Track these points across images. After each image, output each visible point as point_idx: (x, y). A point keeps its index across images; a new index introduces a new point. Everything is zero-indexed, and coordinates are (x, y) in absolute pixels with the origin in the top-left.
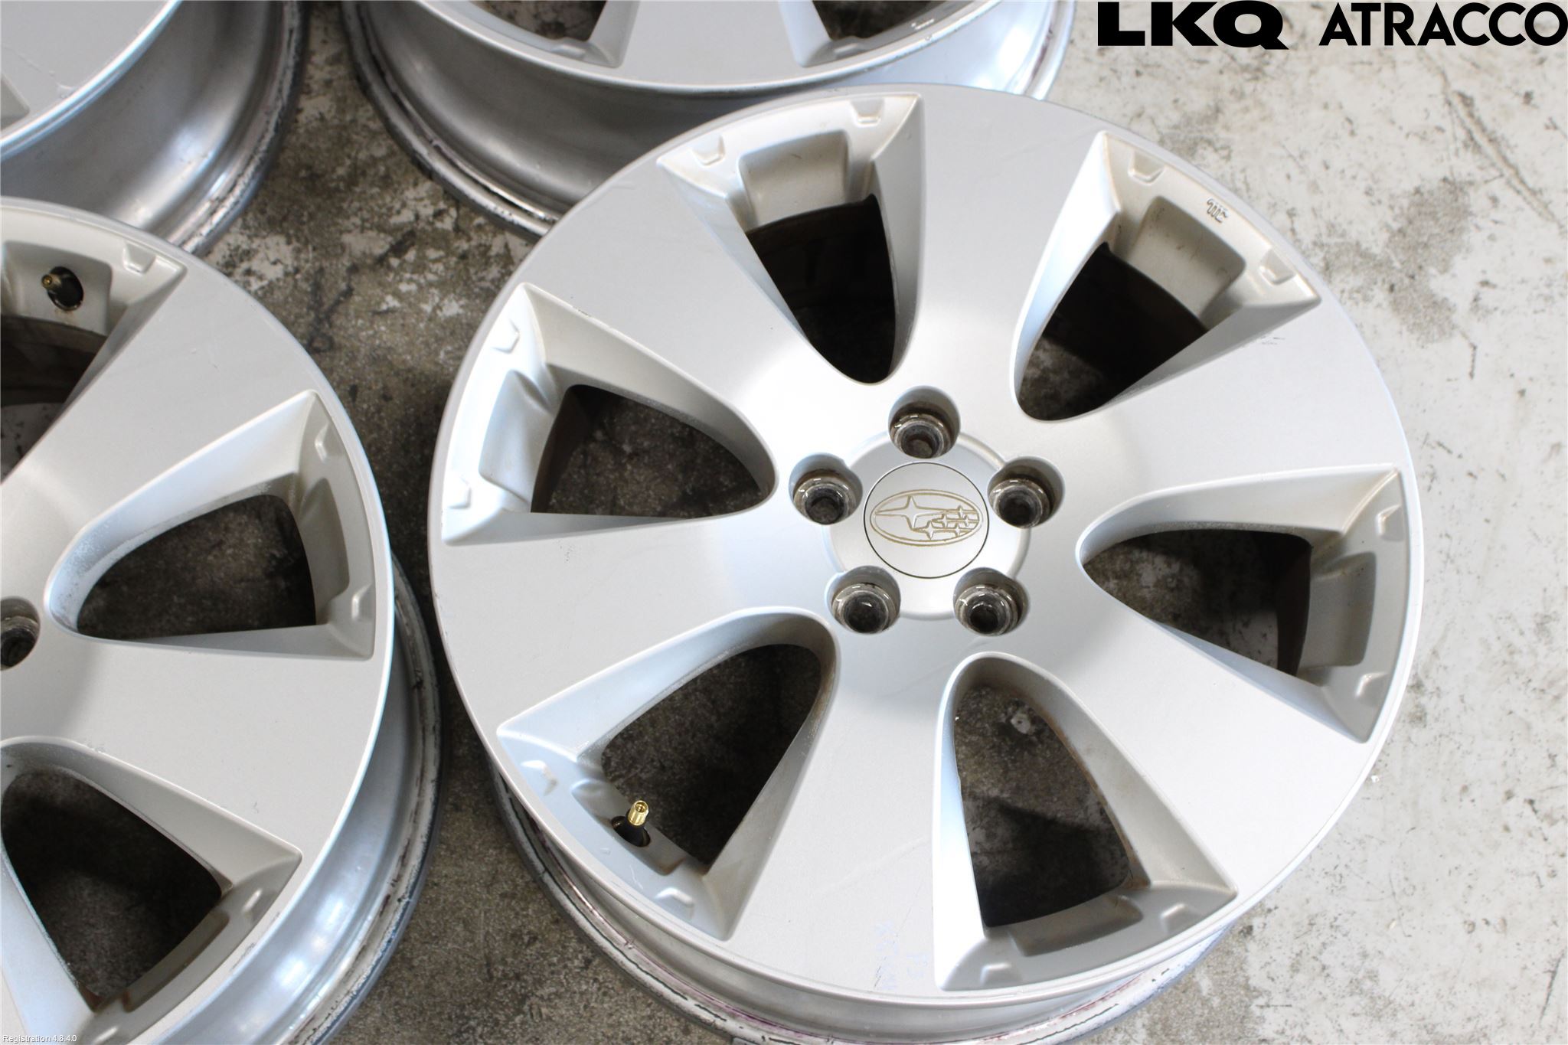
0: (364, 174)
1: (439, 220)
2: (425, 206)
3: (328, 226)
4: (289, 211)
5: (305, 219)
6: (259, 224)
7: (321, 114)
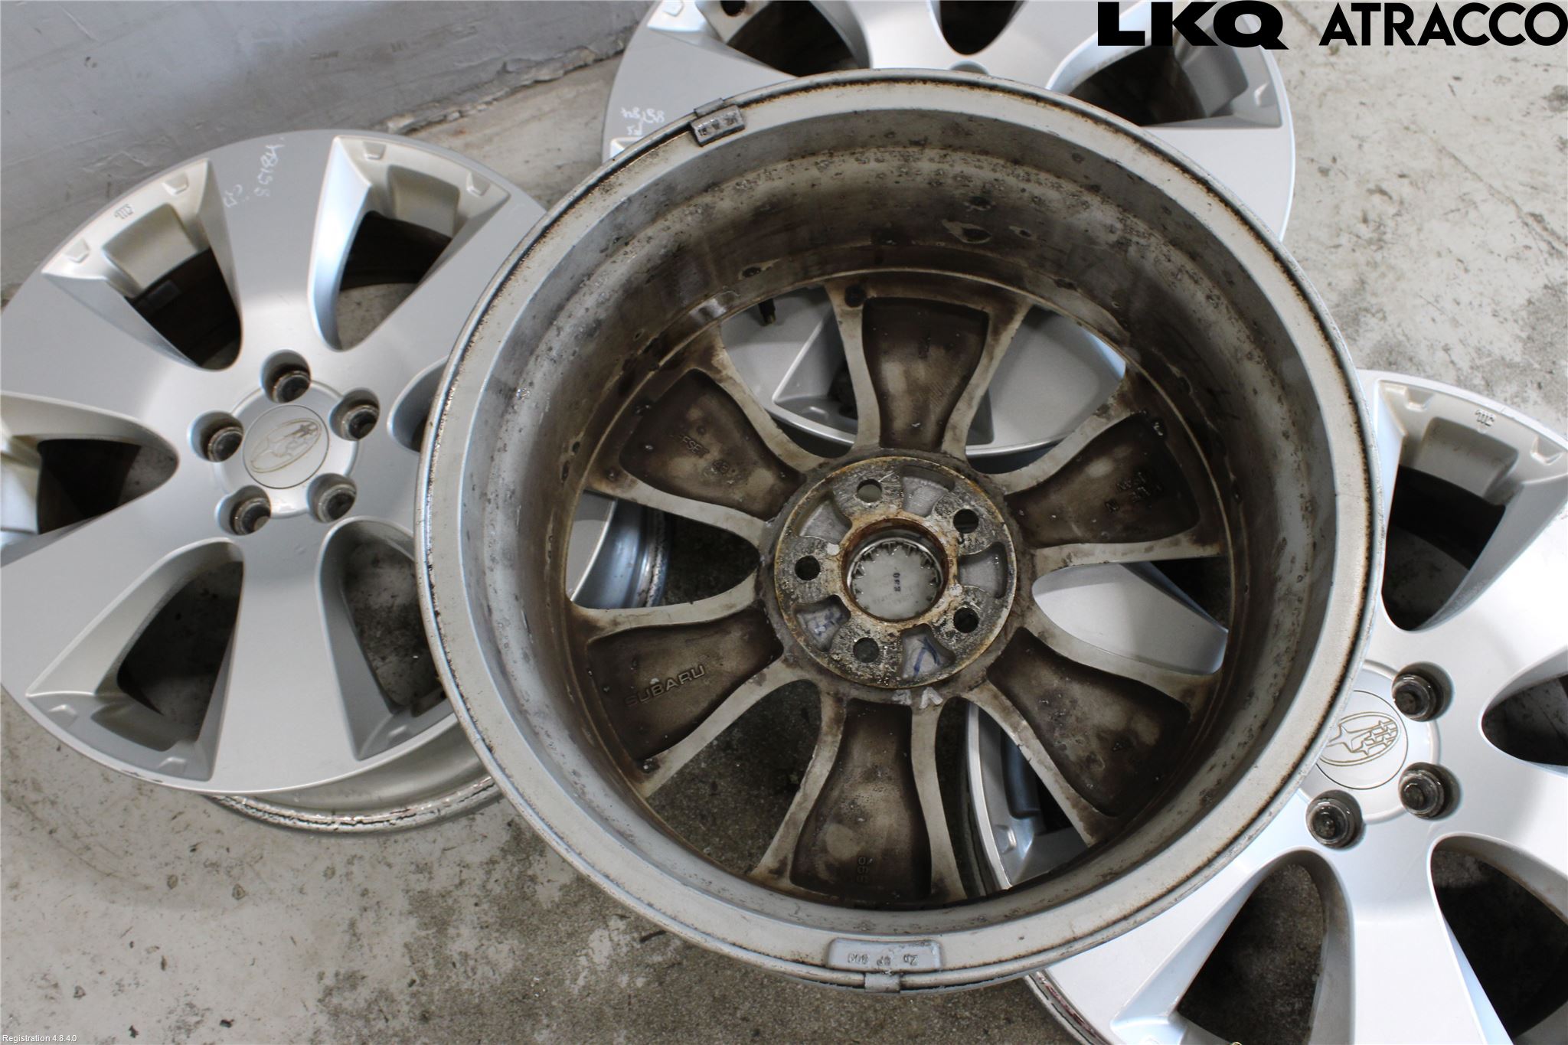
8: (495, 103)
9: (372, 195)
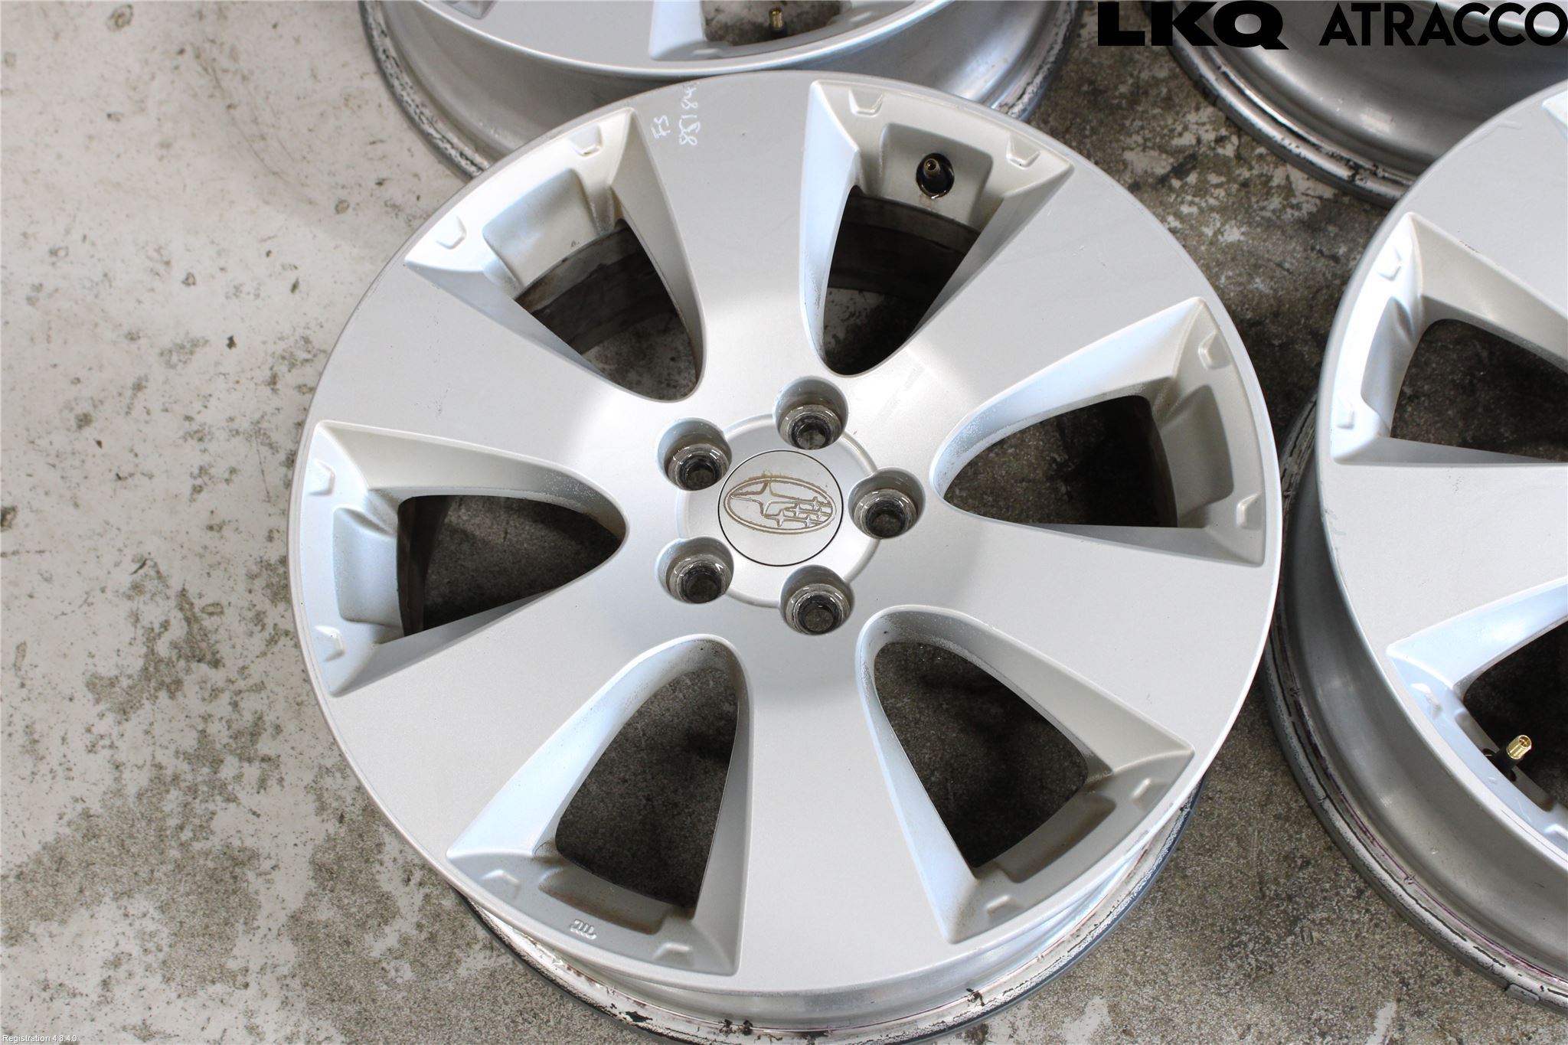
0: (1146, 93)
1: (1220, 146)
2: (1207, 131)
3: (1111, 142)
4: (1072, 124)
5: (1087, 133)
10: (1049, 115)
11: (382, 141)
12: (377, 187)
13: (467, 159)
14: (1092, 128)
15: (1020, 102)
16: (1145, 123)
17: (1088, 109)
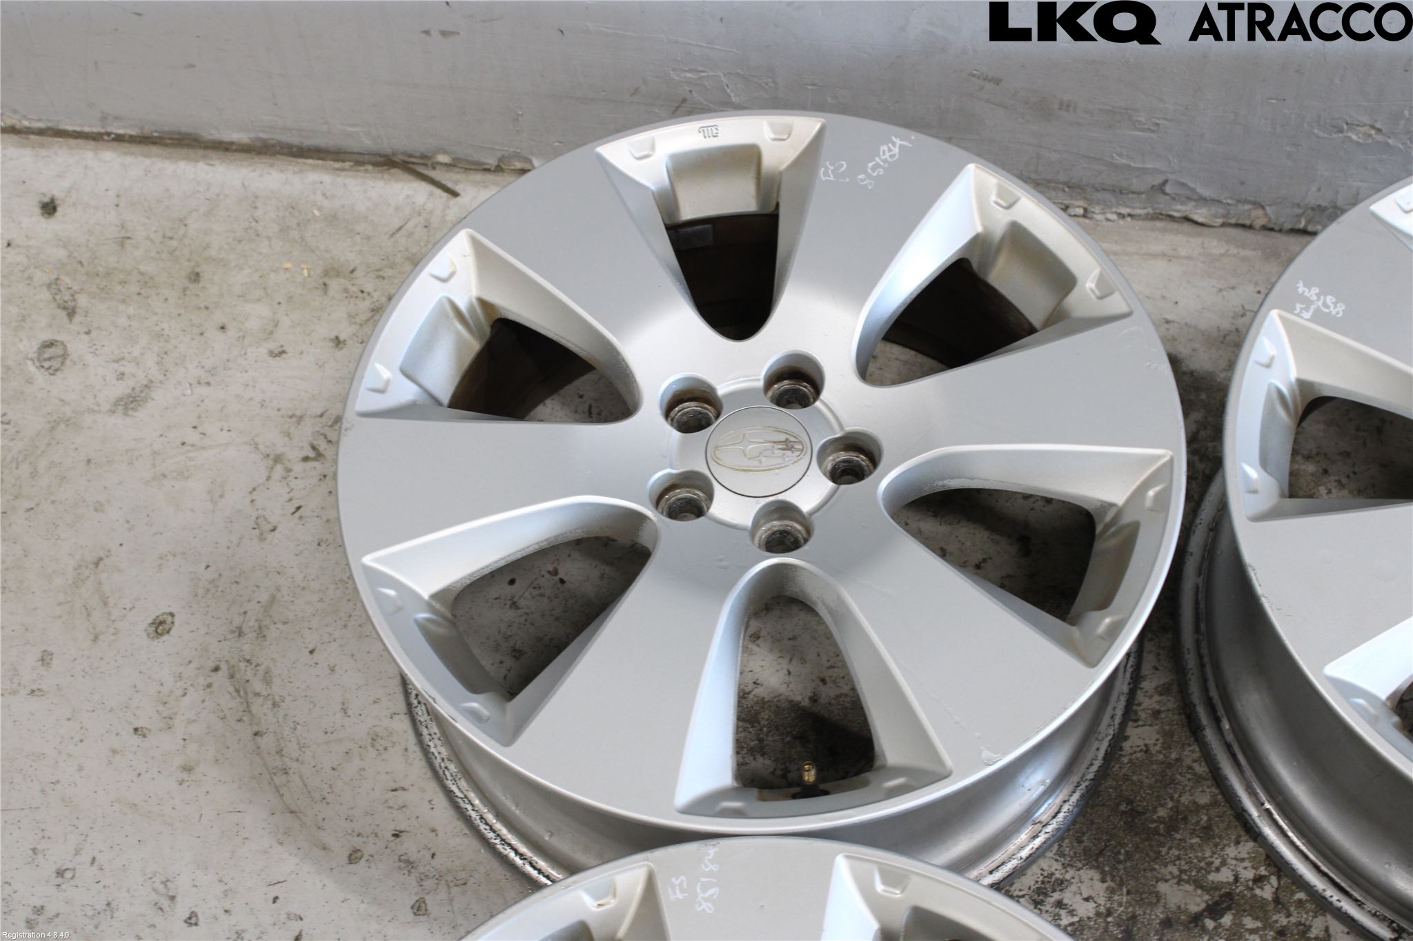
0: (1185, 819)
1: (1258, 886)
2: (1246, 868)
3: (1145, 870)
4: (1106, 846)
5: (1121, 857)
6: (1075, 853)
7: (1146, 745)
8: (1129, 219)
9: (978, 242)
10: (1084, 834)
11: (404, 789)
12: (393, 838)
13: (487, 824)
14: (1127, 852)
15: (1055, 820)
16: (1182, 853)
17: (1124, 831)
